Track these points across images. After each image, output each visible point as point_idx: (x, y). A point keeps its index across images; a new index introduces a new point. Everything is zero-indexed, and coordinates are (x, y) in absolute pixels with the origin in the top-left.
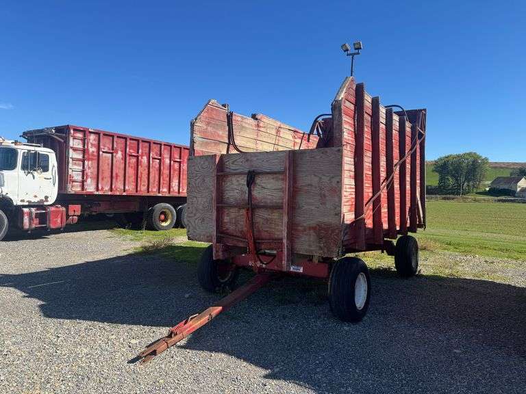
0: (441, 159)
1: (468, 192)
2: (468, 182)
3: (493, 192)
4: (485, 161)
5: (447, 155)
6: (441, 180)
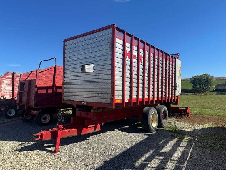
0: (193, 78)
1: (206, 91)
2: (205, 87)
3: (217, 90)
4: (212, 77)
5: (196, 75)
6: (193, 87)
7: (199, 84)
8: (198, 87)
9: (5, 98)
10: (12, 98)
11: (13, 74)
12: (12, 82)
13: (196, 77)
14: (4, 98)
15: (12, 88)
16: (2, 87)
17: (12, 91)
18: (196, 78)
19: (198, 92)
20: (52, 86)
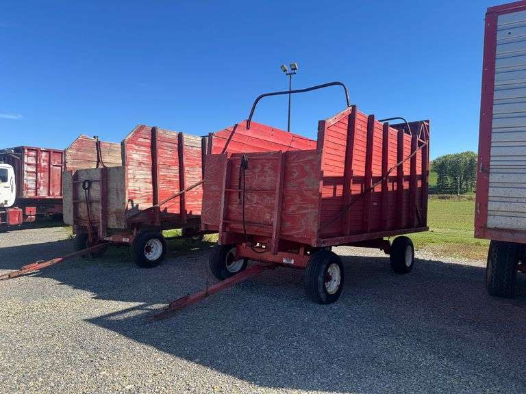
0: (439, 159)
1: (467, 191)
2: (467, 181)
5: (445, 155)
6: (439, 180)
7: (451, 175)
8: (449, 180)
9: (137, 205)
10: (151, 206)
11: (154, 131)
12: (152, 156)
13: (445, 157)
14: (135, 205)
15: (150, 177)
16: (130, 171)
17: (151, 186)
18: (446, 161)
19: (451, 193)
20: (343, 175)
